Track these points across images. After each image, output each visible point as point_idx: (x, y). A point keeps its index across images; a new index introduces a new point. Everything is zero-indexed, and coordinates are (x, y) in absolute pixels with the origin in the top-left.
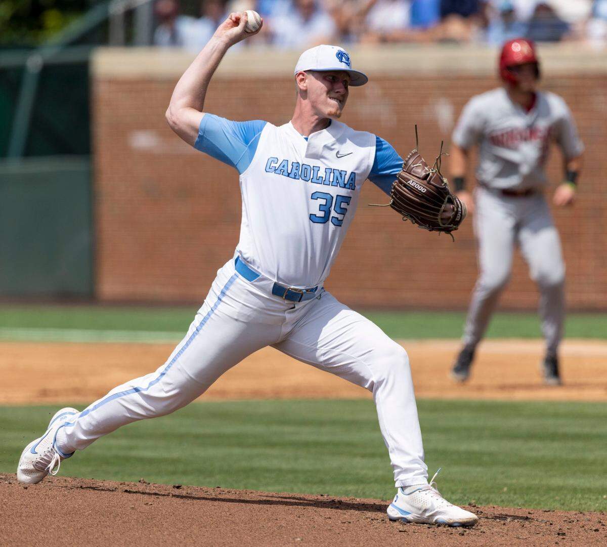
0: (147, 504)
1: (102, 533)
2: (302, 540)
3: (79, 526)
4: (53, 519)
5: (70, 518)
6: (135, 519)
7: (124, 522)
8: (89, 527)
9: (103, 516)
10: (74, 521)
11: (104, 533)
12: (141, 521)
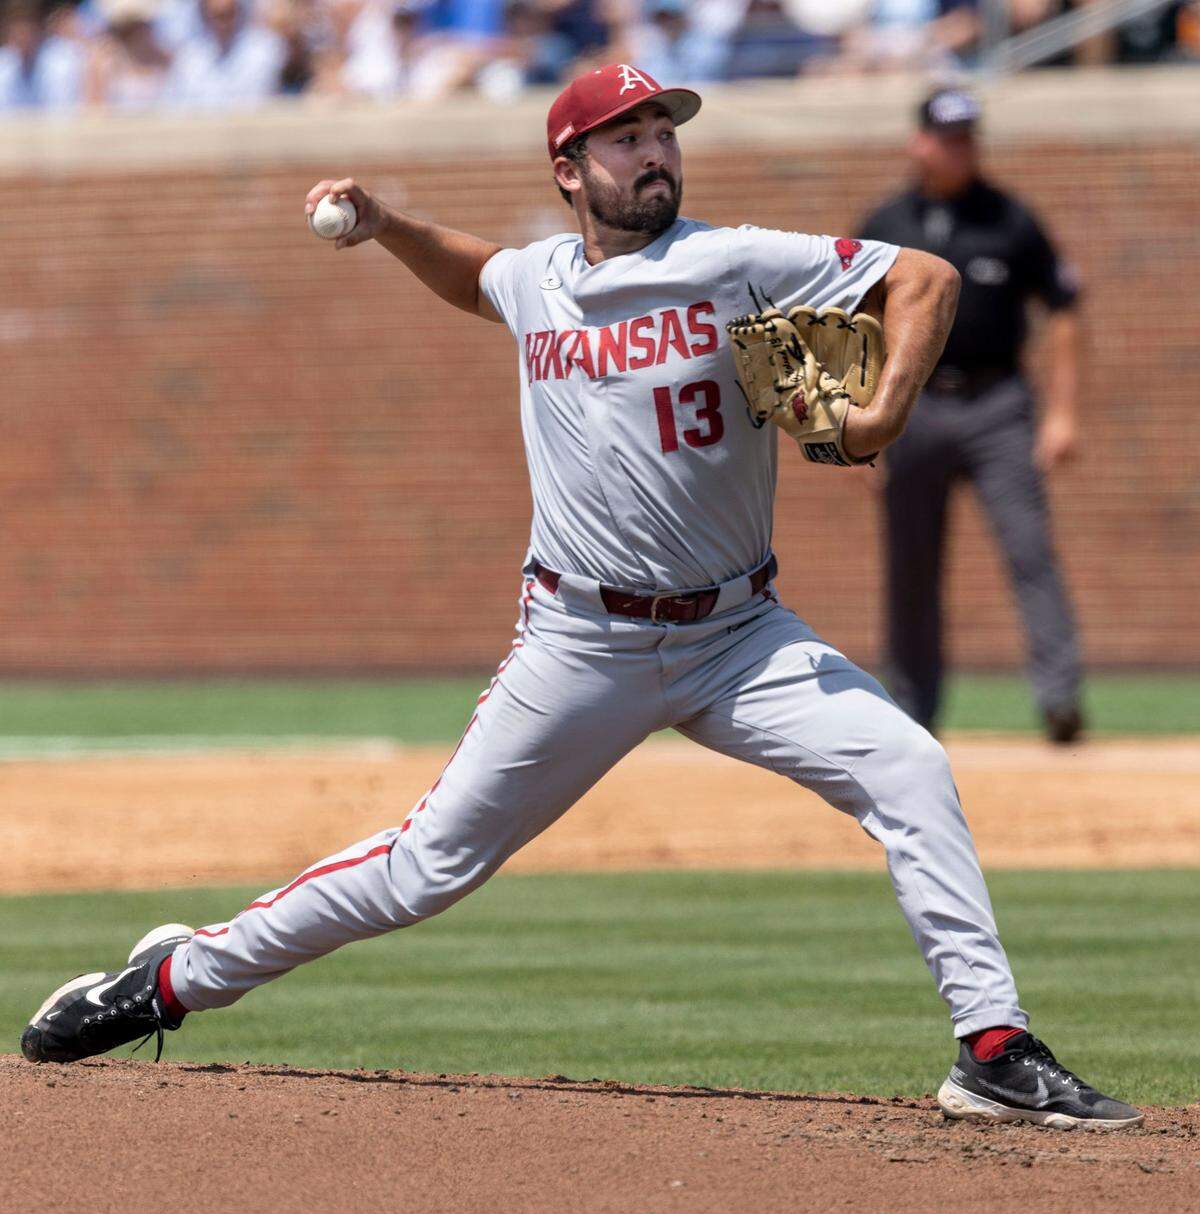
0: (326, 1113)
1: (249, 1181)
2: (685, 1185)
3: (194, 1166)
4: (133, 1153)
5: (169, 1148)
6: (311, 1147)
7: (288, 1155)
8: (215, 1167)
9: (240, 1142)
10: (181, 1155)
11: (253, 1179)
12: (324, 1151)
